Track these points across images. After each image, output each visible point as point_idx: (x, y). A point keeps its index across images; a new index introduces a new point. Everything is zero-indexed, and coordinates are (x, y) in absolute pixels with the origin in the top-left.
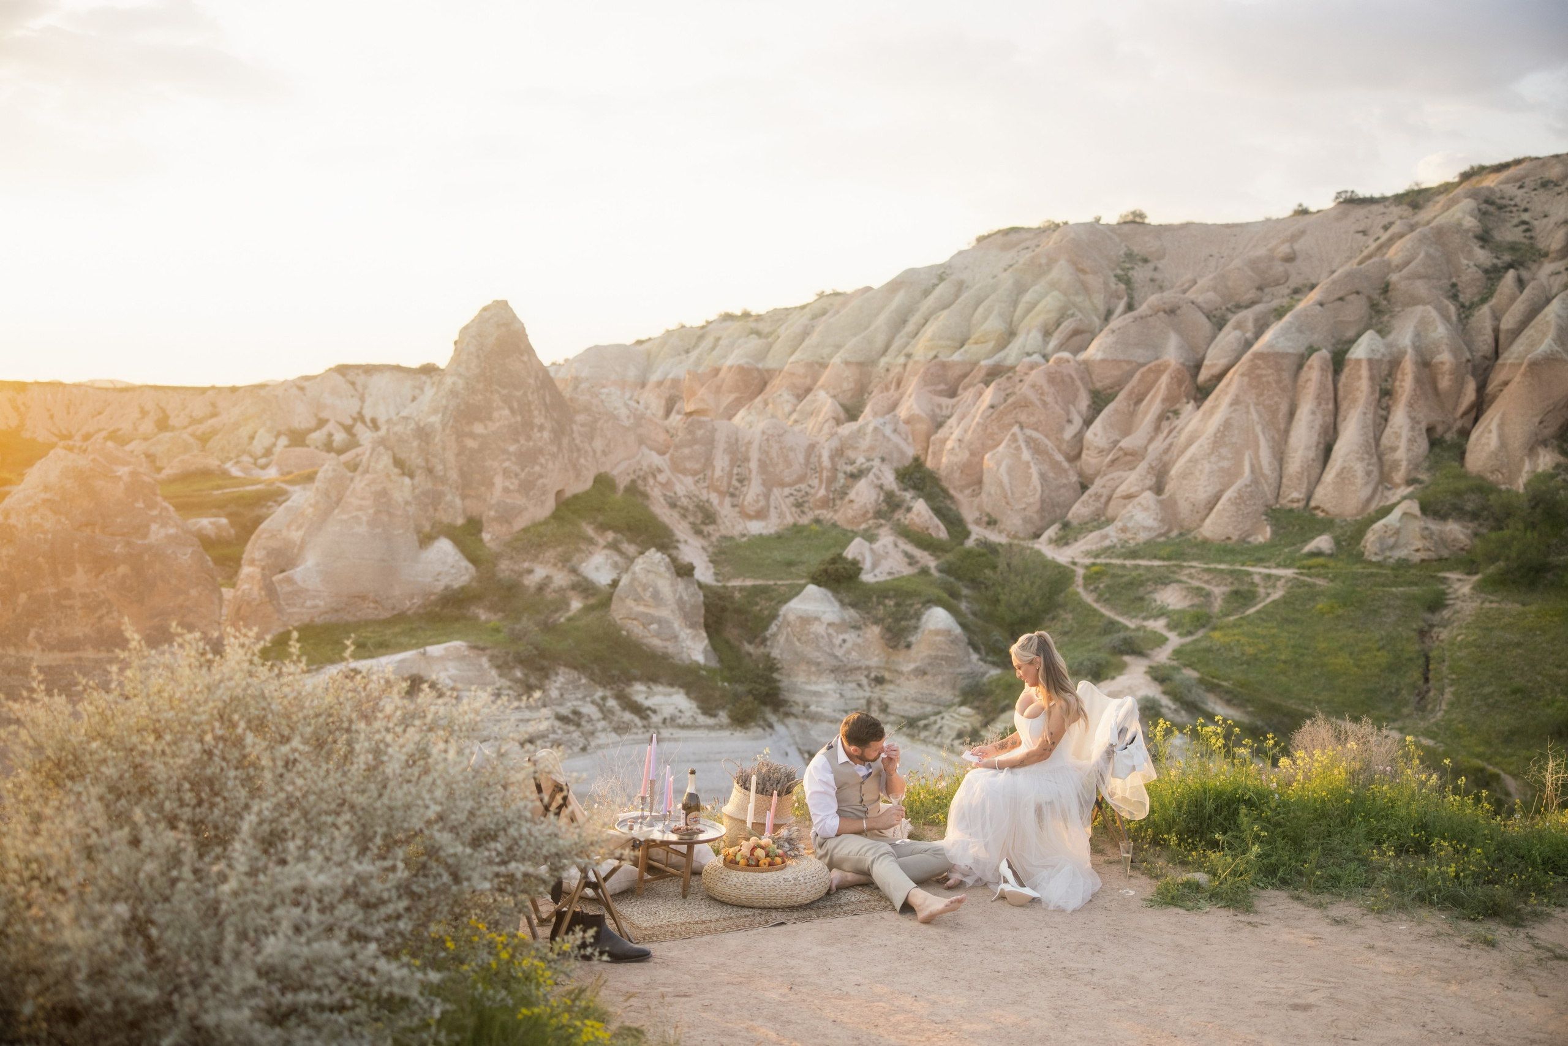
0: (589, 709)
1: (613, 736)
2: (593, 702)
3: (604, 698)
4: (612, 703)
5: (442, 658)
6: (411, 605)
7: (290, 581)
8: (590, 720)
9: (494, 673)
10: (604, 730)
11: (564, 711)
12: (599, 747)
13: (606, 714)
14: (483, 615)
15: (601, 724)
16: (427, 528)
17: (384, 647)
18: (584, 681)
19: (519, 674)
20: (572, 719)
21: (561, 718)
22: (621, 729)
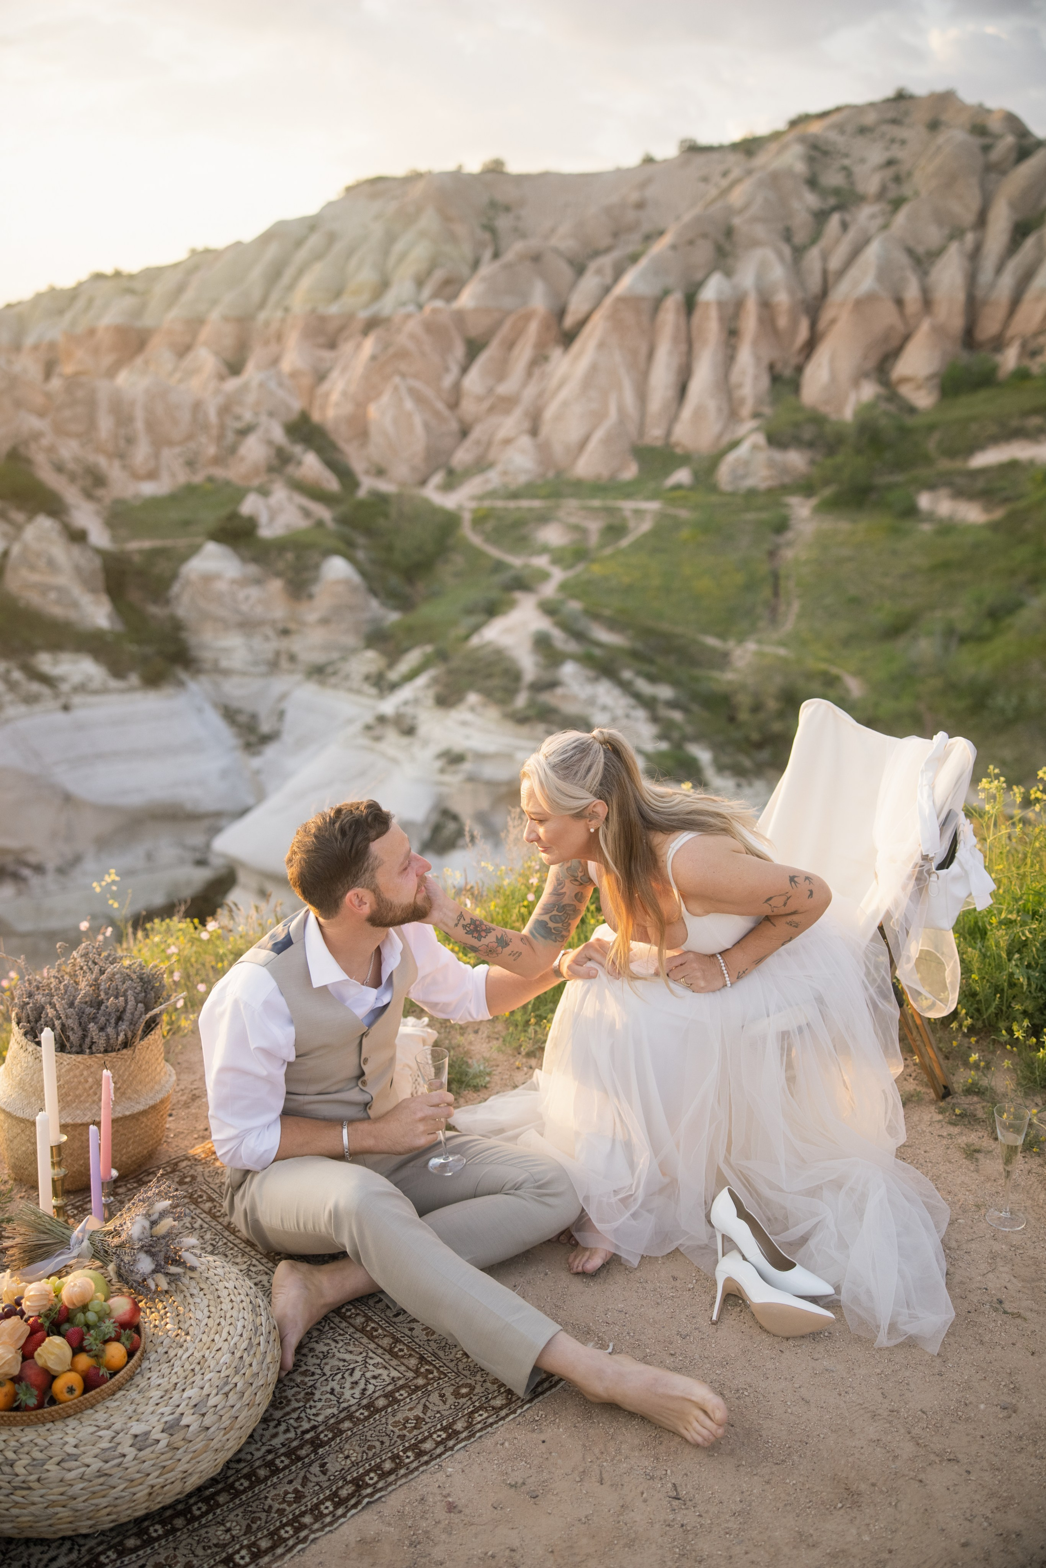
1: (23, 709)
4: (16, 675)
10: (11, 703)
13: (12, 686)
22: (30, 700)
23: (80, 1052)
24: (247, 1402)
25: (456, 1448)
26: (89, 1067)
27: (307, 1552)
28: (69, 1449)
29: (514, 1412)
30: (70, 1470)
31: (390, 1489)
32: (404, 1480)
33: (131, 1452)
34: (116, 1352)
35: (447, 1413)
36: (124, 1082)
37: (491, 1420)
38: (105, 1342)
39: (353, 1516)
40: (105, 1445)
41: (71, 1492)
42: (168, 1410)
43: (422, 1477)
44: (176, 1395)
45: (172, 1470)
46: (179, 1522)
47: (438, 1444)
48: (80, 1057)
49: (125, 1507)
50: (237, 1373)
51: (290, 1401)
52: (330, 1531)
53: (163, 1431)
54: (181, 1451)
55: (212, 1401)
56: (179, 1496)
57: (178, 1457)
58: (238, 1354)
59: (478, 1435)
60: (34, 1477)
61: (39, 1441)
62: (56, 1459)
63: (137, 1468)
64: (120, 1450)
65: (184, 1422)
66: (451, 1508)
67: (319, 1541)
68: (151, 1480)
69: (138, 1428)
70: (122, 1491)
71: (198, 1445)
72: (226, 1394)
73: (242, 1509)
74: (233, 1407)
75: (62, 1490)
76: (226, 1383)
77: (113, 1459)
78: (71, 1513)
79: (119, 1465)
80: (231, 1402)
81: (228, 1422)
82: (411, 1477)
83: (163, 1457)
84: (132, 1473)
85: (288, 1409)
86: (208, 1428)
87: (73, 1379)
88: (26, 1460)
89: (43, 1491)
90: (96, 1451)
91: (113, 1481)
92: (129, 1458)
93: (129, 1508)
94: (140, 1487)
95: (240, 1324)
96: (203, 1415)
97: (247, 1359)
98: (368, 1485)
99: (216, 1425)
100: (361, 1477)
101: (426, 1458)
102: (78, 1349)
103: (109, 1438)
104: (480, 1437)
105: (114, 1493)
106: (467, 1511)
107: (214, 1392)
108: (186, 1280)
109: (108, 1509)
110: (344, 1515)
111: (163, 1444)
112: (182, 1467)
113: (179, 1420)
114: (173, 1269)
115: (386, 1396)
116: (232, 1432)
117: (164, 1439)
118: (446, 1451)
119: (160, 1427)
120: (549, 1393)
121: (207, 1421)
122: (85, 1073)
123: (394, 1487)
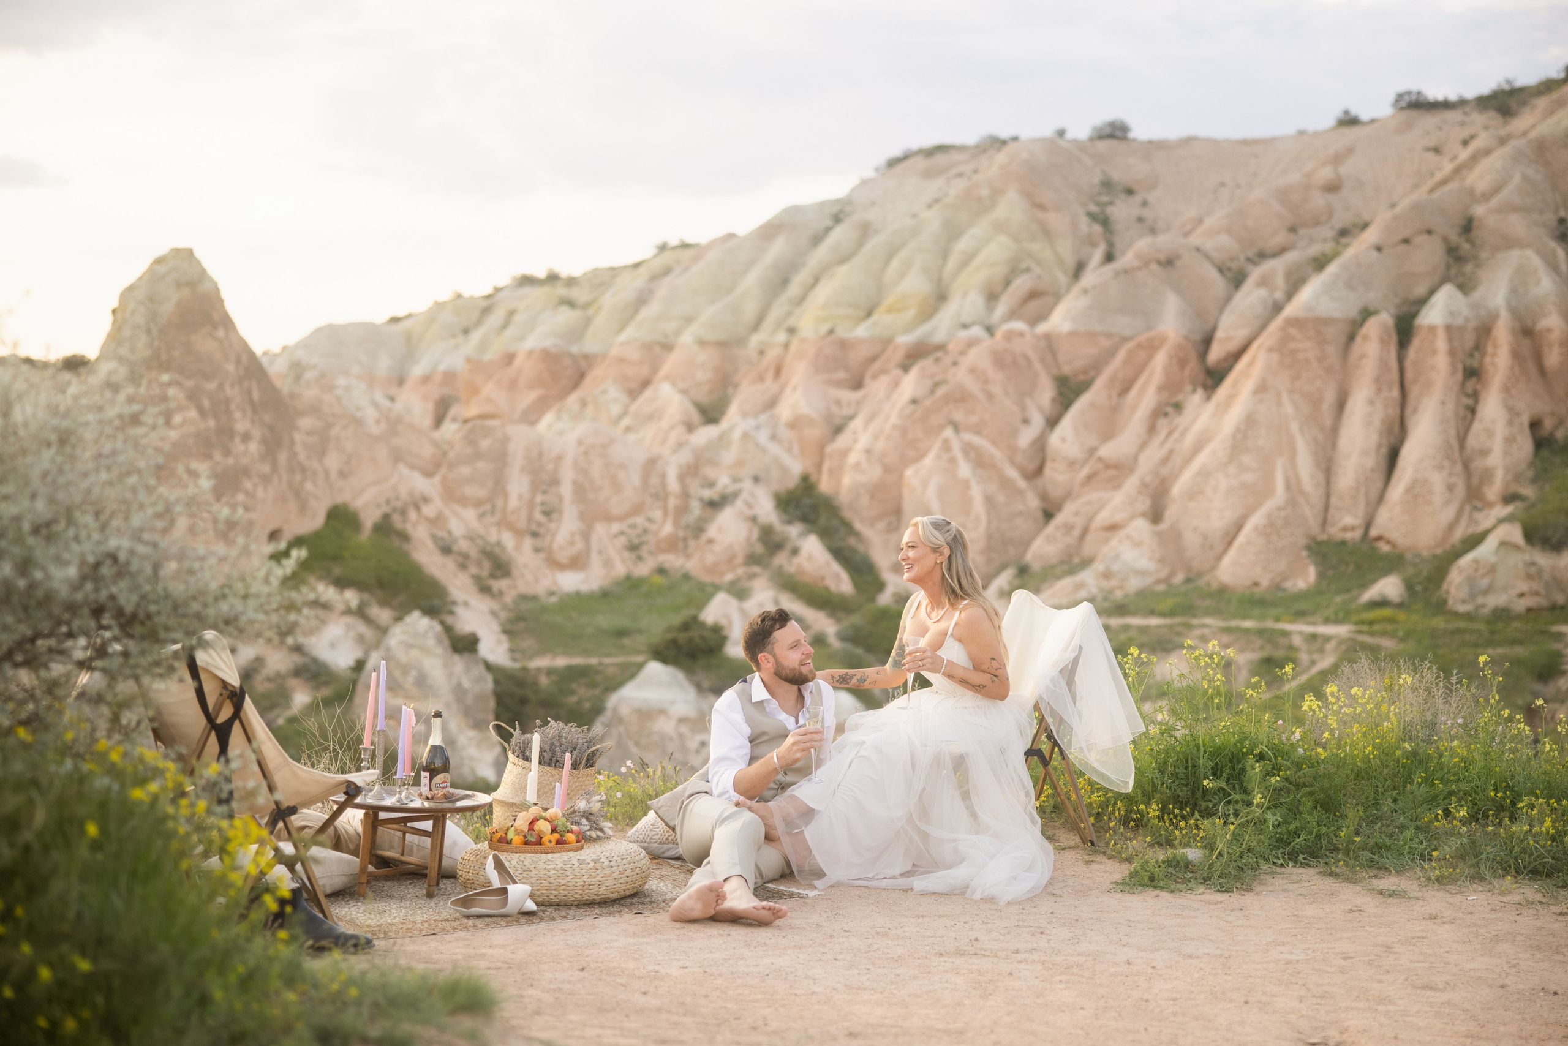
23: (549, 765)
24: (631, 868)
26: (553, 776)
30: (549, 865)
33: (577, 864)
34: (571, 837)
36: (572, 791)
40: (565, 859)
41: (548, 874)
42: (594, 855)
45: (595, 878)
48: (548, 768)
49: (572, 888)
50: (628, 855)
53: (592, 861)
54: (599, 871)
55: (615, 858)
56: (596, 897)
57: (597, 873)
60: (533, 866)
64: (572, 862)
65: (601, 860)
68: (585, 878)
69: (579, 857)
70: (571, 879)
71: (607, 871)
72: (622, 859)
74: (624, 865)
77: (568, 864)
78: (548, 884)
79: (571, 867)
84: (577, 872)
87: (552, 839)
88: (529, 861)
91: (568, 873)
92: (576, 866)
93: (573, 890)
105: (568, 879)
109: (564, 887)
112: (598, 878)
114: (599, 833)
117: (592, 864)
121: (612, 864)
122: (551, 779)
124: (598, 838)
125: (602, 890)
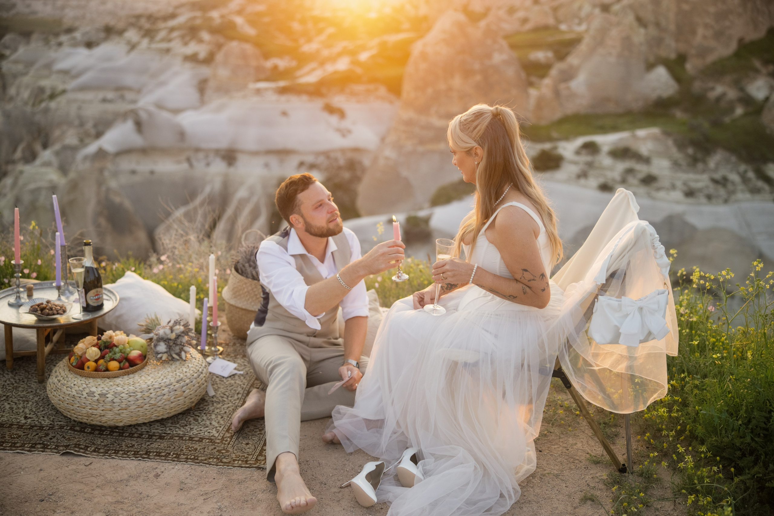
0: (734, 177)
1: (748, 196)
2: (739, 173)
3: (745, 172)
4: (751, 175)
5: (645, 139)
6: (636, 106)
7: (568, 88)
8: (733, 183)
9: (674, 151)
10: (743, 191)
11: (717, 176)
12: (737, 201)
13: (745, 180)
14: (679, 114)
15: (741, 187)
16: (652, 59)
17: (615, 129)
18: (734, 159)
19: (690, 151)
20: (723, 182)
21: (715, 181)
22: (755, 191)
24: (138, 404)
25: (188, 463)
27: (107, 460)
28: (72, 385)
29: (223, 466)
30: (68, 391)
31: (152, 460)
32: (160, 460)
33: (85, 395)
34: (114, 365)
35: (206, 453)
37: (213, 463)
38: (113, 359)
39: (132, 459)
40: (81, 389)
42: (107, 389)
43: (167, 464)
44: (115, 387)
45: (96, 410)
46: (97, 432)
47: (187, 458)
49: (78, 414)
50: (141, 392)
51: (178, 424)
52: (121, 459)
53: (99, 395)
54: (100, 405)
55: (122, 395)
57: (99, 406)
58: (149, 388)
59: (201, 464)
61: (70, 379)
62: (68, 385)
63: (84, 401)
65: (107, 396)
66: (157, 476)
67: (115, 460)
70: (78, 407)
72: (131, 396)
73: (114, 440)
74: (129, 402)
75: (64, 396)
76: (134, 393)
77: (79, 394)
79: (80, 397)
80: (130, 399)
81: (124, 406)
82: (163, 461)
83: (94, 403)
85: (174, 425)
86: (114, 403)
87: (92, 364)
89: (60, 394)
90: (77, 388)
91: (76, 402)
92: (84, 396)
94: (83, 409)
95: (165, 380)
96: (116, 397)
97: (152, 391)
98: (149, 455)
99: (118, 404)
100: (150, 452)
101: (176, 459)
102: (102, 357)
103: (83, 387)
104: (202, 465)
105: (75, 406)
106: (159, 479)
107: (127, 393)
108: (178, 363)
109: (73, 412)
110: (130, 458)
111: (96, 398)
112: (99, 412)
113: (107, 394)
114: (175, 356)
115: (200, 438)
116: (125, 411)
117: (97, 397)
118: (184, 461)
119: (99, 392)
120: (244, 468)
121: (115, 401)
123: (154, 460)
124: (173, 359)
125: (104, 419)
